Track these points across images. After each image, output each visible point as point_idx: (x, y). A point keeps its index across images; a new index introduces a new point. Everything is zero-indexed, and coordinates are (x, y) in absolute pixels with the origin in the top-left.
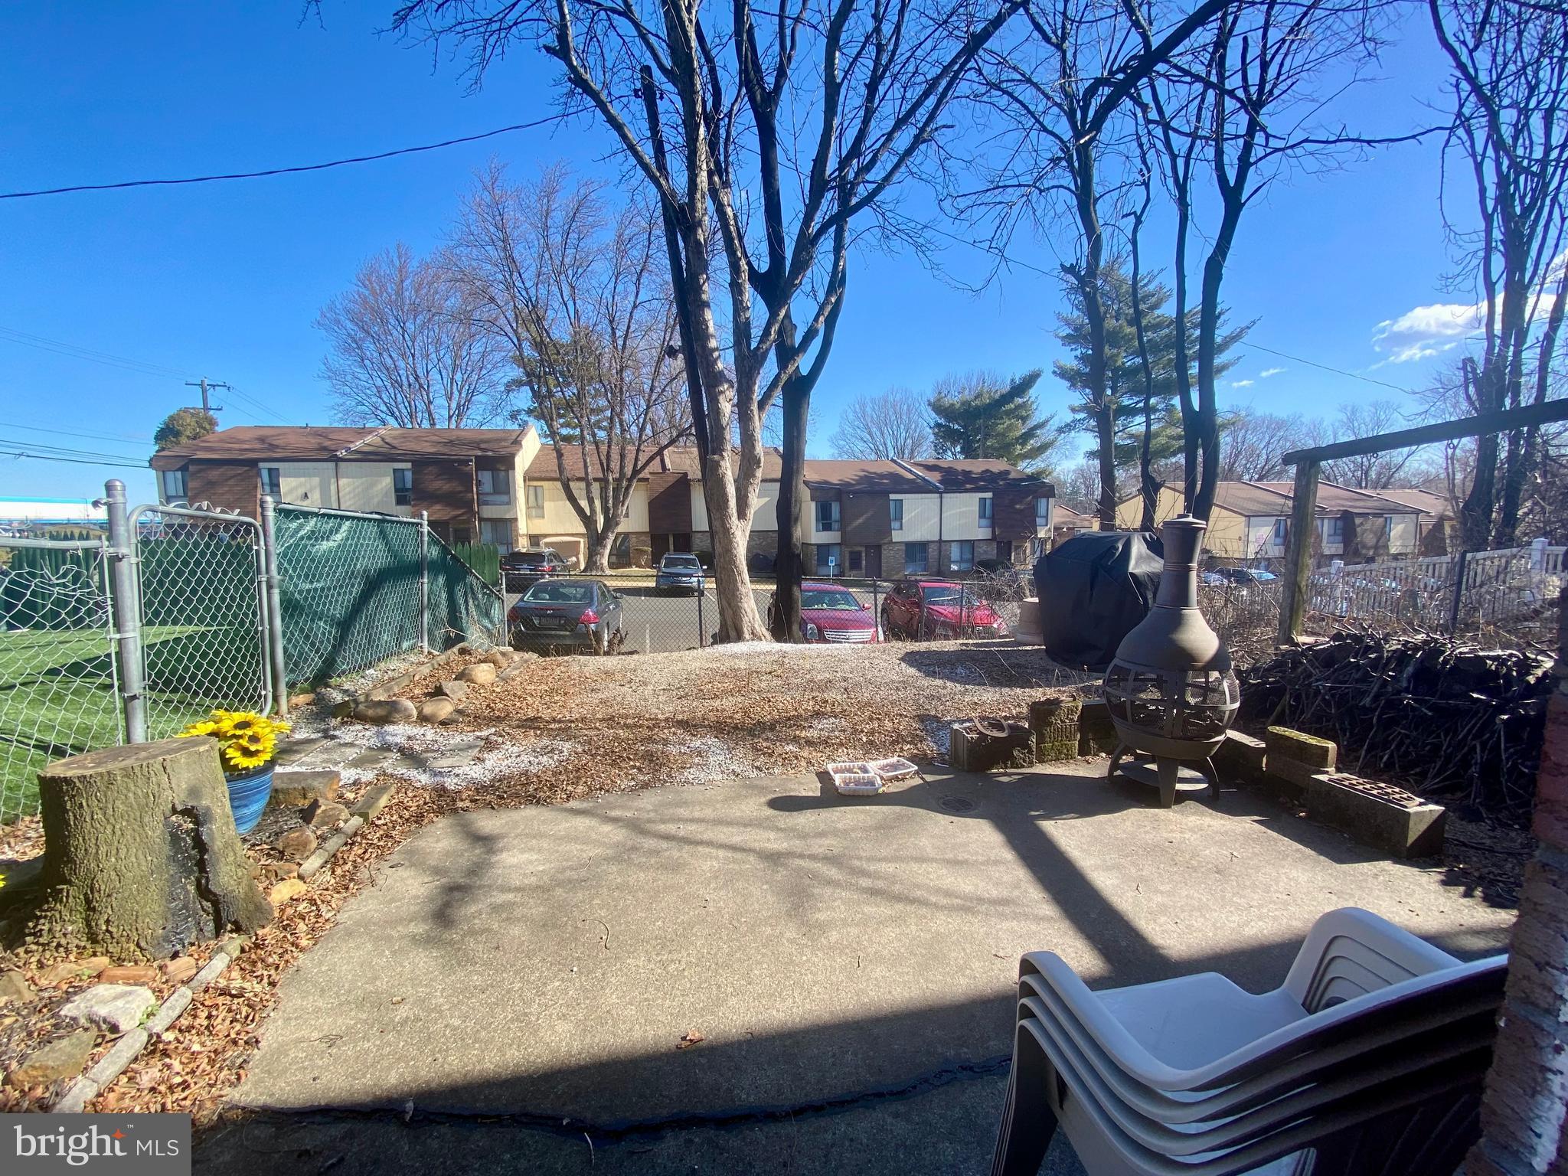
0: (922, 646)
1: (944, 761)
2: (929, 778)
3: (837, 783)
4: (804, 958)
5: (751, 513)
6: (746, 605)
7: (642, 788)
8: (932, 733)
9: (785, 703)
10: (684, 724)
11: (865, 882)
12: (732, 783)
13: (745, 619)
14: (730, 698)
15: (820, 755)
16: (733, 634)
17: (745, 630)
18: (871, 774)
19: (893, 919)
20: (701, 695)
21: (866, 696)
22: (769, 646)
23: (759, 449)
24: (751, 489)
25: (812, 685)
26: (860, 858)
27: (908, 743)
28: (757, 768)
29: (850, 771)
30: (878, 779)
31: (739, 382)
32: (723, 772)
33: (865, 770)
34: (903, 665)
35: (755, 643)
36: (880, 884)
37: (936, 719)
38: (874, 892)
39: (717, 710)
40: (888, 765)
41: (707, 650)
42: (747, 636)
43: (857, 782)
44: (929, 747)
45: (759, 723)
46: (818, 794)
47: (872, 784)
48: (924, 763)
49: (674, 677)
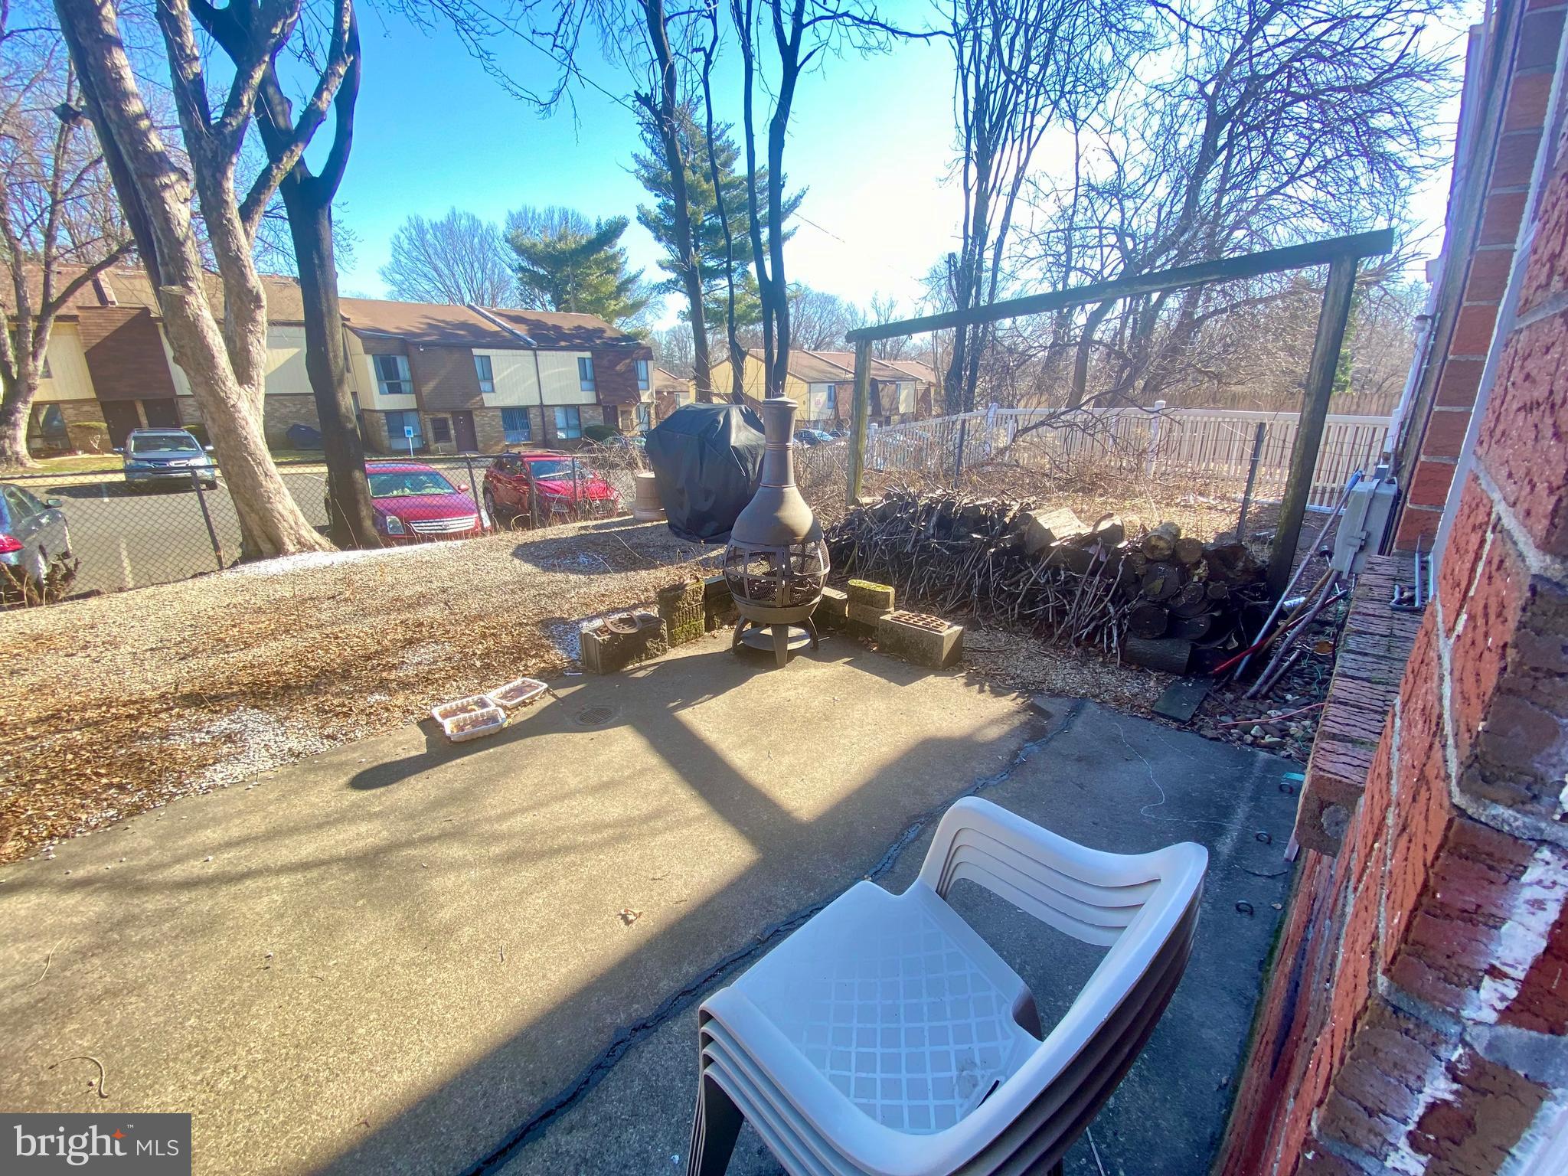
0: (536, 535)
1: (576, 669)
2: (562, 693)
3: (448, 731)
4: (429, 980)
5: (260, 375)
6: (280, 507)
7: (130, 814)
8: (559, 640)
9: (361, 633)
10: (195, 700)
11: (496, 850)
12: (290, 769)
13: (283, 526)
14: (273, 644)
15: (419, 697)
16: (266, 547)
17: (286, 540)
18: (492, 707)
19: (538, 883)
20: (221, 645)
21: (474, 605)
22: (330, 558)
23: (254, 280)
24: (251, 339)
25: (398, 604)
26: (488, 820)
27: (533, 657)
28: (328, 737)
29: (464, 709)
30: (501, 710)
31: (198, 171)
32: (273, 756)
33: (483, 704)
34: (517, 562)
35: (305, 555)
36: (516, 844)
37: (562, 621)
38: (510, 858)
39: (253, 666)
40: (511, 690)
41: (227, 575)
42: (291, 548)
43: (475, 722)
44: (557, 656)
45: (324, 672)
46: (424, 750)
47: (493, 719)
48: (552, 676)
49: (167, 627)
